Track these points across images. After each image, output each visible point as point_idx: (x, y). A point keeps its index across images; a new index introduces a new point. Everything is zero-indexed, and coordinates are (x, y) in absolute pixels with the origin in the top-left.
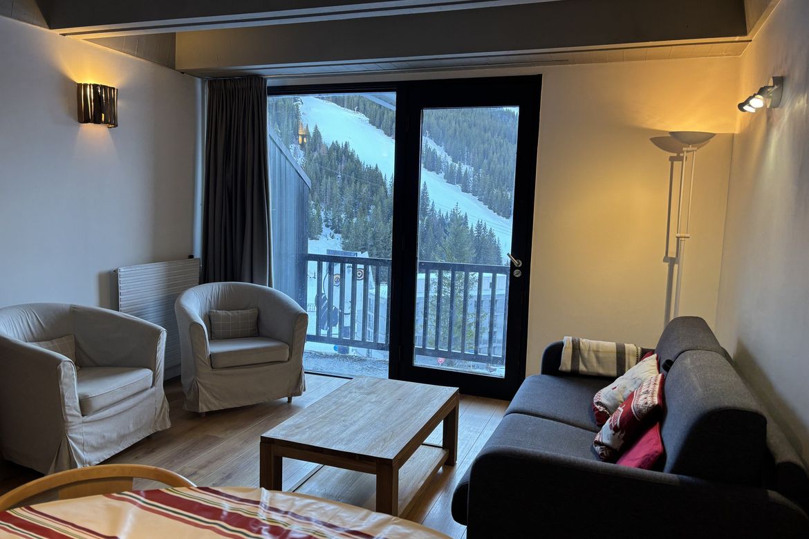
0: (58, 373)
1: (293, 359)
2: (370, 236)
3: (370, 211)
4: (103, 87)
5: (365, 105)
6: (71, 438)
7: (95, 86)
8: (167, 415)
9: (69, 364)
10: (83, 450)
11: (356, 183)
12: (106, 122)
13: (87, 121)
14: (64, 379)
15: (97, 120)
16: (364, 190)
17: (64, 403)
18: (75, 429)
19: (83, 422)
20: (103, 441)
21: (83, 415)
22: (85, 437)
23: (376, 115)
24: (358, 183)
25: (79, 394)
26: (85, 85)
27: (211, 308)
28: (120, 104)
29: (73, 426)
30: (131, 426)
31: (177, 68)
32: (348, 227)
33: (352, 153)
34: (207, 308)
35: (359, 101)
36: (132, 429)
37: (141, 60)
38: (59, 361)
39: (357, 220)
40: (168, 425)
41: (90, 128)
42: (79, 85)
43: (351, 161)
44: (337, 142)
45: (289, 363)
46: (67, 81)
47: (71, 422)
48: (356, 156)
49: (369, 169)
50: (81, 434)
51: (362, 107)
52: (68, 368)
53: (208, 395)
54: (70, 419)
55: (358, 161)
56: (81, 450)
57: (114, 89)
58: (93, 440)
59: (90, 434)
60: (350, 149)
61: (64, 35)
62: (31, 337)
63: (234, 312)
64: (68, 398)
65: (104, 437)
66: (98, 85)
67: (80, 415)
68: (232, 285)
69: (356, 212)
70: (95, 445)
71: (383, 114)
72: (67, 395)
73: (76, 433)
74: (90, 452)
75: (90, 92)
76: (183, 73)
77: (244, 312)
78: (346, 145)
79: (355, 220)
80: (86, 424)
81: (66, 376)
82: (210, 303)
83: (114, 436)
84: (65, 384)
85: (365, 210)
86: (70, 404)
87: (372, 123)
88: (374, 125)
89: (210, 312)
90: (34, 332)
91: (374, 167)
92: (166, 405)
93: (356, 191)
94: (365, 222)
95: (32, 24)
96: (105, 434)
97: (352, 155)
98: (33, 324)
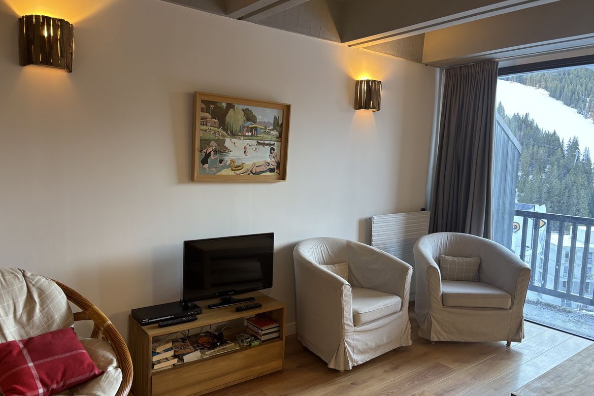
0: (341, 292)
1: (515, 307)
2: (545, 190)
3: (546, 170)
4: (374, 81)
5: (546, 82)
6: (347, 342)
7: (368, 81)
8: (409, 334)
9: (348, 286)
10: (353, 352)
11: (533, 146)
12: (373, 108)
13: (360, 108)
14: (345, 298)
15: (367, 107)
16: (541, 152)
17: (344, 315)
18: (350, 335)
19: (355, 331)
20: (366, 347)
21: (355, 326)
22: (355, 342)
23: (557, 89)
24: (536, 147)
25: (353, 310)
26: (361, 82)
27: (440, 253)
28: (383, 94)
29: (348, 333)
30: (385, 339)
31: (423, 62)
32: (525, 183)
33: (531, 122)
34: (438, 253)
35: (540, 78)
36: (385, 342)
37: (400, 59)
38: (342, 284)
39: (533, 177)
40: (410, 343)
41: (362, 112)
42: (357, 82)
43: (531, 129)
44: (518, 114)
45: (510, 311)
46: (349, 79)
47: (347, 330)
48: (535, 124)
49: (548, 134)
50: (353, 340)
51: (543, 83)
52: (347, 290)
53: (438, 327)
54: (346, 327)
55: (537, 128)
56: (352, 351)
57: (380, 82)
58: (360, 346)
59: (357, 340)
60: (530, 118)
61: (350, 46)
62: (322, 261)
63: (460, 258)
64: (346, 312)
65: (367, 344)
66: (369, 80)
67: (353, 326)
68: (459, 236)
69: (532, 171)
70: (361, 349)
71: (564, 88)
72: (345, 309)
73: (349, 339)
74: (357, 354)
75: (364, 87)
76: (427, 65)
77: (468, 259)
78: (526, 115)
79: (531, 177)
80: (355, 333)
81: (346, 296)
82: (440, 249)
83: (373, 345)
84: (345, 301)
85: (541, 169)
86: (347, 317)
87: (553, 95)
88: (554, 97)
89: (440, 256)
90: (324, 257)
91: (552, 132)
92: (409, 326)
93: (533, 153)
94: (541, 179)
95: (332, 40)
96: (368, 343)
97: (532, 123)
98: (324, 252)
